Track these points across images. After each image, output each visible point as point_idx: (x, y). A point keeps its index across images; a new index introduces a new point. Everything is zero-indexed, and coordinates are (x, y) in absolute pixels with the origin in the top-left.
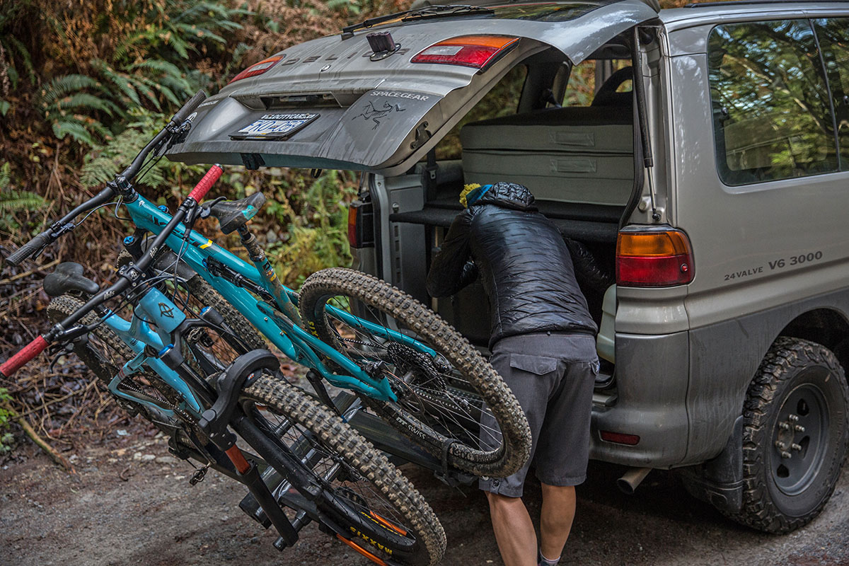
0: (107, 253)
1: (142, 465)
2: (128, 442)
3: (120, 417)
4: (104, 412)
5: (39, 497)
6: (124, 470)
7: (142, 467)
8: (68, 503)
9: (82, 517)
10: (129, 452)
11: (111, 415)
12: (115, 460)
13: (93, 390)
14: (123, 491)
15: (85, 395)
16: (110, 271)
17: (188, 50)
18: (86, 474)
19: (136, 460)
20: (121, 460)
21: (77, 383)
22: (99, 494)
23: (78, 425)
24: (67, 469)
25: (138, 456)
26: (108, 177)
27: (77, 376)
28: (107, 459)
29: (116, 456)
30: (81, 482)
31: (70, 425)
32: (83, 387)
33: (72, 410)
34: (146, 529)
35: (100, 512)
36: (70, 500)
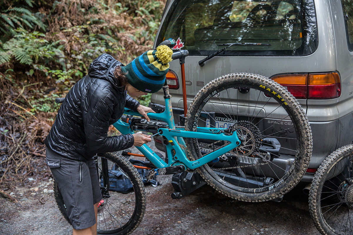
0: (7, 96)
1: (49, 195)
2: (36, 184)
3: (28, 172)
4: (19, 170)
5: (3, 216)
6: (41, 198)
7: (49, 196)
8: (19, 218)
9: (29, 225)
10: (40, 189)
11: (23, 171)
12: (35, 194)
13: (12, 160)
14: (45, 209)
15: (8, 163)
16: (9, 104)
17: (32, 3)
18: (23, 202)
19: (46, 193)
20: (37, 193)
21: (4, 157)
22: (33, 212)
23: (8, 177)
24: (12, 201)
25: (45, 190)
26: (6, 60)
27: (3, 154)
28: (30, 193)
29: (34, 191)
30: (22, 206)
31: (4, 177)
32: (6, 159)
33: (3, 170)
34: (64, 228)
35: (37, 221)
36: (19, 216)
